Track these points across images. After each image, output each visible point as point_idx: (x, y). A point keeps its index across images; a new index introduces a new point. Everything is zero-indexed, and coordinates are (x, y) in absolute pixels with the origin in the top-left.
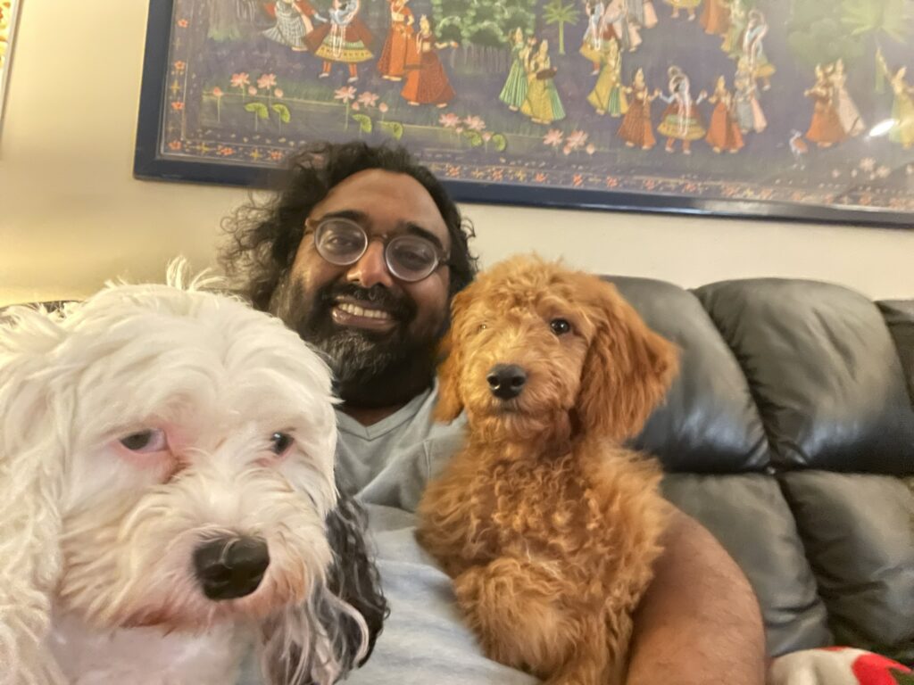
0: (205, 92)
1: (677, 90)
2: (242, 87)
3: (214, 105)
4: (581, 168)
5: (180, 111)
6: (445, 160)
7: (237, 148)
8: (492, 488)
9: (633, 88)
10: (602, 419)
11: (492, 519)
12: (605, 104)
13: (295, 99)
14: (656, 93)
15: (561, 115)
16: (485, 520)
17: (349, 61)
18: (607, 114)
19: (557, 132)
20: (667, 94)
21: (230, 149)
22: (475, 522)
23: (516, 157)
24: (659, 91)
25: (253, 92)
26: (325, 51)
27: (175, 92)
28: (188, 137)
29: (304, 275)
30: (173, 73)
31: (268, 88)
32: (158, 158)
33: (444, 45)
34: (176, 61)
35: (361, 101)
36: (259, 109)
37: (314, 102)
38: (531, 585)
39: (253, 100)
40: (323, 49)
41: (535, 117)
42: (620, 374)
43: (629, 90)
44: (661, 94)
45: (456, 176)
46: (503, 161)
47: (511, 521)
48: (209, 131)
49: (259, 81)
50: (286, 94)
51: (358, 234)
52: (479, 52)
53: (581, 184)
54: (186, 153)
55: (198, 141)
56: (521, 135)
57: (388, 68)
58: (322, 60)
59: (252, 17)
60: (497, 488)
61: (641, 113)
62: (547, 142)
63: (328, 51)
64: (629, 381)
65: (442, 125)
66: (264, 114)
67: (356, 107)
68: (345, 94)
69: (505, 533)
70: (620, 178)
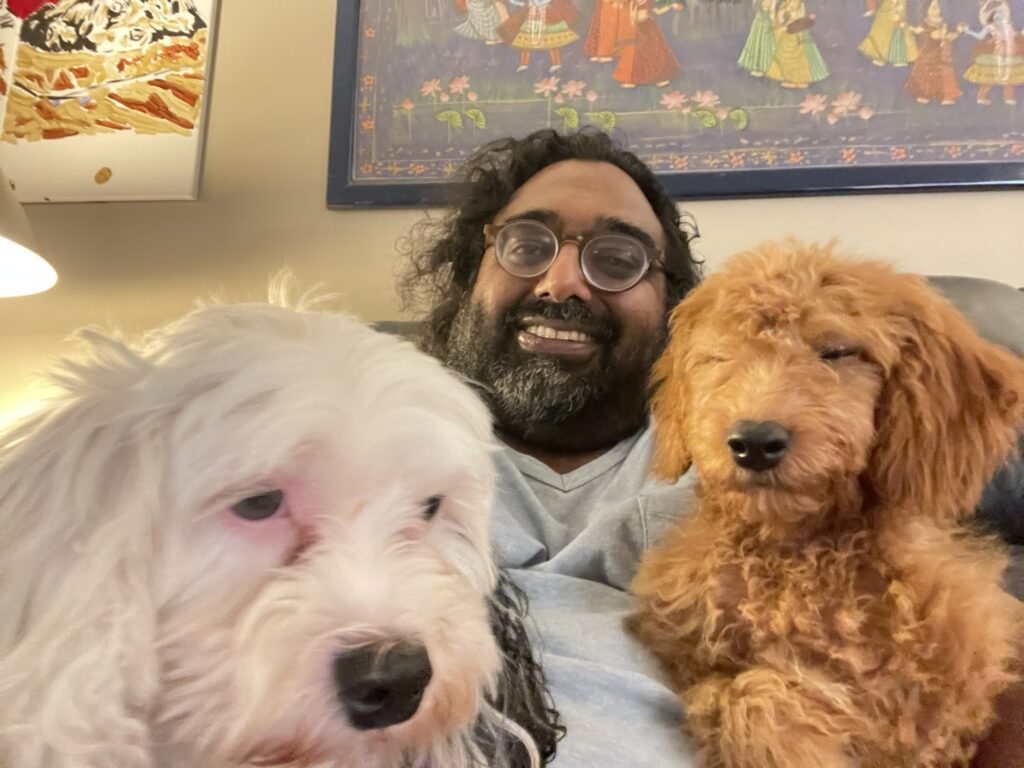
0: (395, 106)
1: (991, 20)
2: (434, 95)
3: (404, 119)
4: (852, 139)
5: (371, 130)
6: (669, 149)
7: (429, 164)
8: (739, 568)
9: (925, 26)
10: (913, 489)
11: (740, 612)
12: (884, 53)
13: (490, 101)
14: (960, 29)
15: (822, 74)
16: (729, 614)
17: (550, 46)
18: (889, 64)
19: (818, 96)
20: (977, 27)
21: (422, 166)
22: (714, 614)
23: (760, 136)
24: (963, 26)
25: (445, 99)
26: (523, 39)
27: (364, 110)
28: (379, 158)
29: (485, 295)
30: (362, 89)
31: (461, 92)
32: (350, 184)
33: (665, 9)
34: (365, 76)
35: (564, 92)
36: (451, 117)
37: (512, 101)
38: (802, 717)
39: (447, 108)
40: (520, 38)
41: (786, 81)
42: (940, 416)
43: (919, 30)
44: (966, 28)
45: (682, 168)
46: (744, 141)
47: (770, 619)
48: (401, 149)
49: (452, 86)
50: (481, 96)
51: (547, 240)
52: (709, 11)
53: (854, 160)
54: (378, 176)
55: (390, 161)
56: (768, 106)
57: (596, 49)
58: (520, 50)
59: (442, 15)
60: (746, 568)
61: (938, 57)
62: (803, 111)
63: (526, 39)
64: (957, 426)
65: (665, 107)
66: (458, 122)
67: (559, 100)
68: (546, 87)
69: (759, 634)
70: (910, 147)
